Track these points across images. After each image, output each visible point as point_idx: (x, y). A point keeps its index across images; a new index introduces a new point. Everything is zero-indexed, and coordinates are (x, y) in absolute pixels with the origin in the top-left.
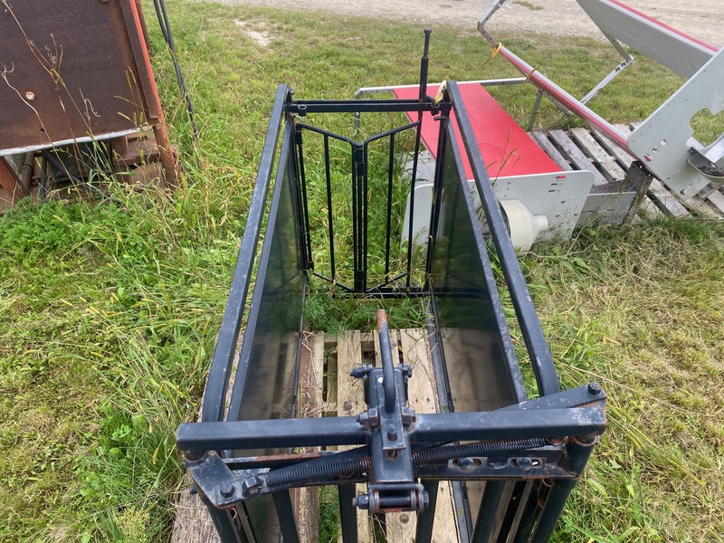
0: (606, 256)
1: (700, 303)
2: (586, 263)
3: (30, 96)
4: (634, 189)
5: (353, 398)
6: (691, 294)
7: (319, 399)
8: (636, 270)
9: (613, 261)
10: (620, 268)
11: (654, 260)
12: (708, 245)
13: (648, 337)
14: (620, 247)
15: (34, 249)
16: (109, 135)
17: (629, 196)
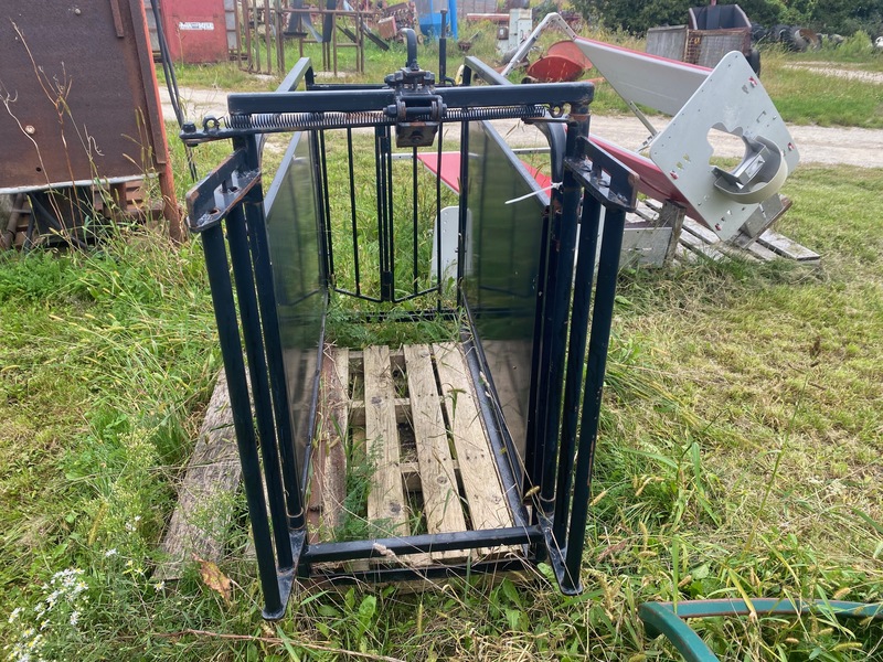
0: (649, 293)
1: (749, 326)
2: (629, 300)
3: (30, 130)
4: (668, 225)
5: (383, 394)
6: (740, 321)
7: (344, 396)
8: (681, 306)
9: (658, 299)
10: (665, 304)
11: (699, 296)
12: (753, 284)
13: (698, 349)
14: (663, 285)
15: (13, 298)
16: (110, 180)
17: (665, 231)
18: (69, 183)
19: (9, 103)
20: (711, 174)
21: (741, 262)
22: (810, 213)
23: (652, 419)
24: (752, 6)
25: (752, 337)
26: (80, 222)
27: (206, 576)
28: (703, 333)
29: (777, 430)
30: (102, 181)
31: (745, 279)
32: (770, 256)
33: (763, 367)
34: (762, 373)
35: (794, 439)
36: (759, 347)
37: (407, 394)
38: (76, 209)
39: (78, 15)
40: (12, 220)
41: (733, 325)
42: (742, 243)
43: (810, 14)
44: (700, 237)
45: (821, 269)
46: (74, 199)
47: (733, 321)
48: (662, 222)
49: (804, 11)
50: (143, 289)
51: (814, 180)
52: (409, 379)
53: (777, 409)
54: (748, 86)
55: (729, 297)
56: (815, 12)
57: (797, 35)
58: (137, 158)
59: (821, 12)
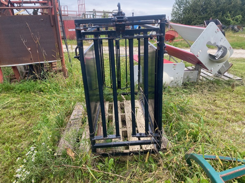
0: (193, 89)
1: (221, 96)
2: (187, 90)
3: (29, 49)
4: (197, 70)
6: (219, 95)
7: (107, 112)
8: (202, 92)
9: (195, 90)
10: (197, 91)
11: (207, 89)
12: (223, 86)
13: (206, 102)
14: (196, 86)
15: (23, 92)
16: (49, 62)
17: (196, 72)
18: (38, 63)
19: (25, 42)
20: (208, 55)
21: (219, 80)
22: (239, 69)
23: (193, 118)
24: (223, 21)
25: (222, 99)
26: (41, 72)
27: (68, 152)
28: (208, 98)
29: (229, 122)
30: (47, 62)
31: (220, 84)
32: (227, 79)
33: (225, 106)
34: (225, 107)
35: (234, 124)
36: (224, 101)
37: (124, 112)
38: (40, 69)
39: (42, 20)
40: (24, 74)
41: (217, 96)
42: (219, 76)
43: (239, 22)
44: (207, 75)
45: (242, 82)
46: (39, 67)
47: (217, 95)
48: (195, 69)
49: (238, 22)
50: (56, 88)
51: (241, 61)
52: (125, 108)
53: (229, 116)
54: (217, 31)
55: (215, 89)
56: (241, 21)
57: (236, 27)
58: (56, 56)
59: (242, 21)
